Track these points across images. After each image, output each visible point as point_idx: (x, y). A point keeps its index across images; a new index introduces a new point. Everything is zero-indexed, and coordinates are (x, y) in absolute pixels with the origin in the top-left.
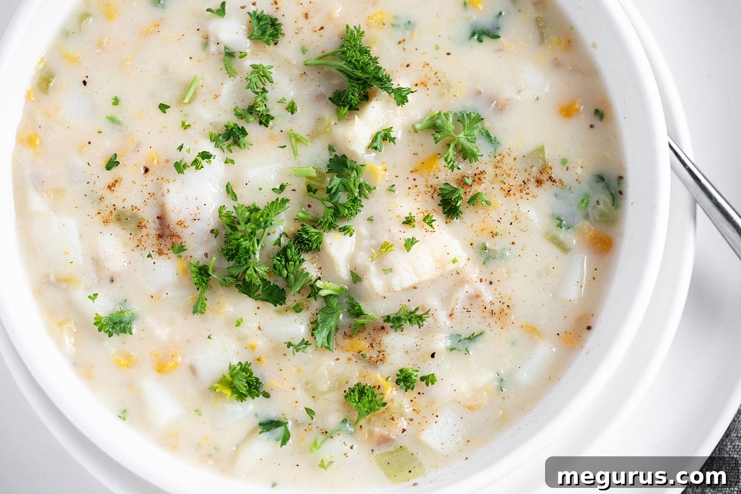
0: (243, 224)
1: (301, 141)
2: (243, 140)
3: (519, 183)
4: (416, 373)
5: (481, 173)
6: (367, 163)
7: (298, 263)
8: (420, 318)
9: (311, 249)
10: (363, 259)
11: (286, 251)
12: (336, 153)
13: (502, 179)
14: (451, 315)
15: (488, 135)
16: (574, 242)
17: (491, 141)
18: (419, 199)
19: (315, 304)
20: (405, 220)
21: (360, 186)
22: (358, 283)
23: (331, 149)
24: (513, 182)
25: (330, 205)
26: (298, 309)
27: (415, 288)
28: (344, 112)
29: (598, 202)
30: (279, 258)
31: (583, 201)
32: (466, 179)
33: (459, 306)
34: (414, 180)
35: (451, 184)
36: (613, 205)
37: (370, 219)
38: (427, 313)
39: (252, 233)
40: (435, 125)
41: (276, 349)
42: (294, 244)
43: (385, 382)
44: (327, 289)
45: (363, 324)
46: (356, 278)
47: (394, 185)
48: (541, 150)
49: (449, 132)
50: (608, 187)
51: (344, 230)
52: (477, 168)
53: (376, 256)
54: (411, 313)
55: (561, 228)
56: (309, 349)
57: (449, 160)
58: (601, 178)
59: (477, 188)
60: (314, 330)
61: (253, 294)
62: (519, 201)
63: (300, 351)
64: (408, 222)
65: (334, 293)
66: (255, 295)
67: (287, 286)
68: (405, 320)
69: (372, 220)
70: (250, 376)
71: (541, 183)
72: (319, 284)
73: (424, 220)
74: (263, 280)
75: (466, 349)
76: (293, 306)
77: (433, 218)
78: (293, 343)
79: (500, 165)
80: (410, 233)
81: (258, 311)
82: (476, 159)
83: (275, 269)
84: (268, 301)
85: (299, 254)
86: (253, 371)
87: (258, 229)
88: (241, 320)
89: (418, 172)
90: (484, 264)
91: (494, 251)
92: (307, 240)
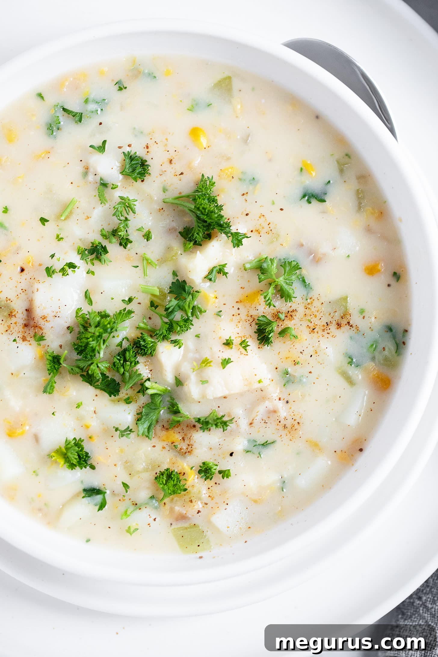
0: (93, 327)
1: (151, 265)
2: (104, 257)
3: (323, 324)
4: (215, 467)
5: (293, 311)
6: (201, 290)
7: (133, 364)
8: (225, 424)
9: (145, 354)
10: (186, 369)
11: (125, 353)
12: (178, 278)
13: (310, 319)
14: (251, 424)
15: (304, 281)
16: (360, 377)
17: (306, 286)
18: (240, 325)
19: (143, 400)
20: (225, 342)
21: (194, 308)
22: (180, 387)
23: (175, 274)
24: (318, 322)
25: (166, 320)
26: (128, 401)
27: (225, 397)
28: (189, 246)
29: (384, 348)
30: (119, 358)
31: (372, 345)
32: (280, 314)
33: (259, 418)
34: (238, 309)
35: (267, 317)
36: (396, 352)
37: (198, 336)
38: (231, 420)
39: (99, 336)
40: (261, 267)
41: (106, 431)
42: (133, 347)
43: (190, 470)
44: (154, 389)
45: (179, 422)
46: (179, 382)
47: (221, 311)
48: (345, 299)
49: (272, 275)
50: (394, 337)
51: (175, 342)
52: (291, 307)
53: (197, 368)
54: (218, 419)
55: (351, 365)
56: (132, 435)
57: (267, 299)
58: (390, 329)
59: (288, 323)
60: (138, 420)
61: (94, 383)
62: (321, 339)
63: (124, 437)
64: (228, 343)
65: (159, 392)
66: (96, 384)
67: (123, 381)
68: (212, 424)
69: (199, 337)
70: (81, 451)
71: (341, 327)
72: (147, 384)
73: (241, 344)
74: (103, 374)
75: (259, 453)
76: (125, 398)
77: (248, 344)
78: (120, 429)
79: (309, 306)
80: (227, 353)
81: (95, 398)
82: (291, 300)
83: (115, 366)
84: (105, 391)
85: (135, 356)
86: (84, 447)
87: (105, 333)
88: (81, 403)
89: (242, 303)
90: (284, 386)
91: (294, 376)
92: (143, 346)
